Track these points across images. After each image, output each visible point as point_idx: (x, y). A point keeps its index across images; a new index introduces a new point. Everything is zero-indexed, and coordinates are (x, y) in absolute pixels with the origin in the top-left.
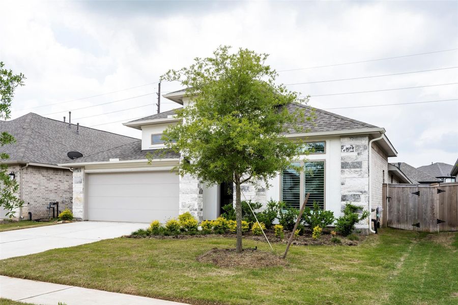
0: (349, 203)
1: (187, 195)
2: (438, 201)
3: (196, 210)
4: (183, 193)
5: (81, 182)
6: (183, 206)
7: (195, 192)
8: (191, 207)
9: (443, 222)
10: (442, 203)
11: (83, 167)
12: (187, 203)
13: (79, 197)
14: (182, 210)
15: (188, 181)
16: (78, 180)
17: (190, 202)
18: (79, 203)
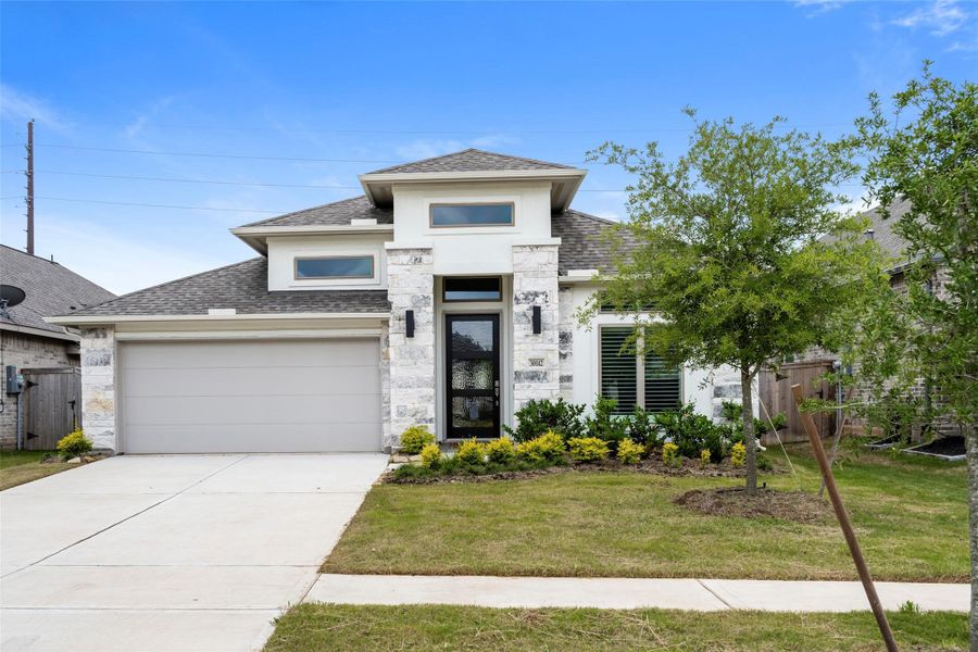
0: (727, 400)
1: (410, 390)
2: (777, 394)
3: (431, 420)
4: (400, 387)
5: (107, 363)
6: (401, 414)
7: (427, 385)
8: (418, 416)
9: (786, 427)
10: (783, 398)
11: (111, 326)
12: (410, 406)
13: (101, 397)
14: (397, 421)
15: (410, 361)
16: (99, 356)
17: (417, 405)
18: (102, 414)
